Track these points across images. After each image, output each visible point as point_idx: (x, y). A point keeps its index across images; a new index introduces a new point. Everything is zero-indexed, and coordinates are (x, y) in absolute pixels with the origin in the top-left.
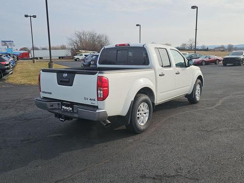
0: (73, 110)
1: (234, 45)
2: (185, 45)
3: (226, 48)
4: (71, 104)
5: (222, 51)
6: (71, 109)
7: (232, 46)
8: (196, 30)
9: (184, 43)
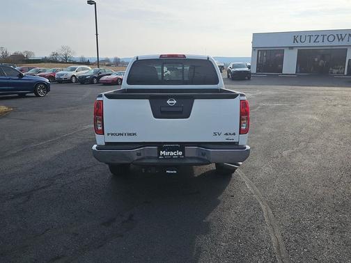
0: (183, 154)
1: (120, 58)
2: (57, 54)
3: (112, 61)
4: (181, 146)
5: (107, 65)
6: (180, 153)
7: (119, 59)
8: (97, 35)
9: (55, 51)
